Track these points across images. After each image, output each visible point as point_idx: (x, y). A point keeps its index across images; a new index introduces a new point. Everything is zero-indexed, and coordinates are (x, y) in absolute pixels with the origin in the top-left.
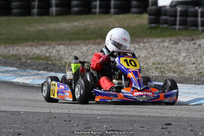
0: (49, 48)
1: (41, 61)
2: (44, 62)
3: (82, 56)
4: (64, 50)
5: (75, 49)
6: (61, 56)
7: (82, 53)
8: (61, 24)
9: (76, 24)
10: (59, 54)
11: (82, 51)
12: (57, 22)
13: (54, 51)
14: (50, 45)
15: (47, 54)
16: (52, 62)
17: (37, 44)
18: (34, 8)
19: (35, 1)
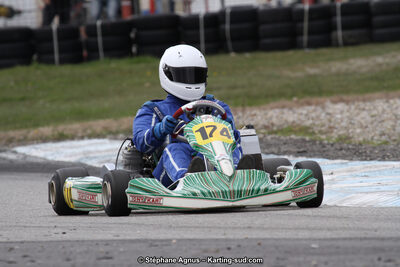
0: (315, 111)
1: (293, 136)
2: (299, 137)
3: (372, 123)
4: (342, 112)
5: (364, 109)
6: (332, 124)
7: (372, 116)
8: (352, 61)
9: (380, 60)
10: (330, 121)
11: (375, 112)
12: (345, 58)
13: (323, 115)
14: (317, 104)
15: (308, 123)
16: (313, 138)
17: (297, 102)
18: (302, 34)
19: (302, 20)
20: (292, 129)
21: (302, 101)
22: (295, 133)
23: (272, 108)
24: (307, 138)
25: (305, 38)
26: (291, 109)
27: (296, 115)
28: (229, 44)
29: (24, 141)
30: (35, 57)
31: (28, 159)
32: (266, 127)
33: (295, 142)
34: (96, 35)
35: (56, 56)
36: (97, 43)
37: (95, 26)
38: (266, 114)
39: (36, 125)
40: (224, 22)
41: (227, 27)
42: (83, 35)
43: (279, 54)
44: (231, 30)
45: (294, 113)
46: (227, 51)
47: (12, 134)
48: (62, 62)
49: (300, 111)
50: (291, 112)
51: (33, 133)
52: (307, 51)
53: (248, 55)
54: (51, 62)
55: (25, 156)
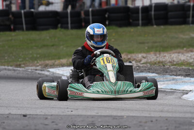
1: (184, 67)
2: (186, 68)
15: (191, 61)
16: (193, 68)
17: (186, 50)
18: (189, 17)
19: (189, 11)
20: (183, 63)
21: (188, 50)
22: (185, 65)
23: (174, 53)
24: (191, 68)
25: (191, 19)
26: (183, 54)
27: (185, 57)
28: (154, 21)
29: (53, 66)
30: (59, 25)
31: (55, 75)
32: (170, 62)
33: (184, 70)
34: (89, 15)
35: (69, 25)
36: (89, 19)
37: (89, 11)
38: (171, 56)
39: (59, 58)
40: (151, 11)
41: (153, 13)
42: (83, 15)
43: (178, 27)
44: (154, 15)
45: (184, 56)
46: (152, 25)
47: (47, 62)
48: (72, 28)
49: (187, 55)
50: (183, 55)
51: (57, 62)
52: (191, 25)
53: (162, 27)
54: (67, 28)
55: (53, 73)
